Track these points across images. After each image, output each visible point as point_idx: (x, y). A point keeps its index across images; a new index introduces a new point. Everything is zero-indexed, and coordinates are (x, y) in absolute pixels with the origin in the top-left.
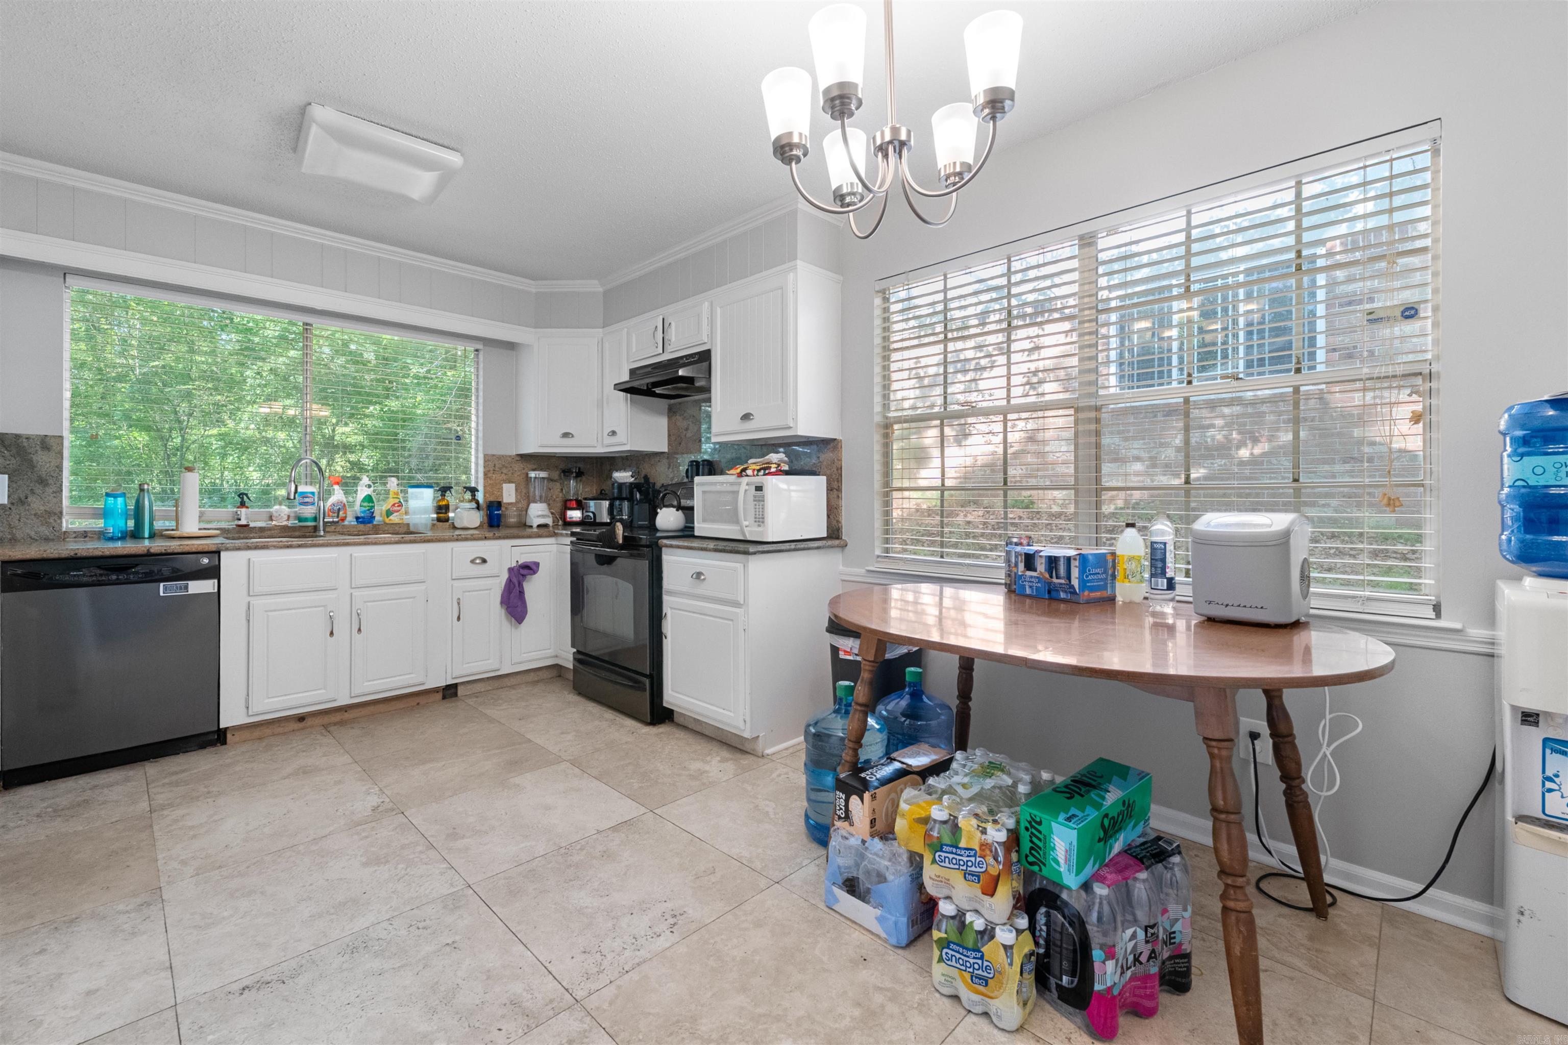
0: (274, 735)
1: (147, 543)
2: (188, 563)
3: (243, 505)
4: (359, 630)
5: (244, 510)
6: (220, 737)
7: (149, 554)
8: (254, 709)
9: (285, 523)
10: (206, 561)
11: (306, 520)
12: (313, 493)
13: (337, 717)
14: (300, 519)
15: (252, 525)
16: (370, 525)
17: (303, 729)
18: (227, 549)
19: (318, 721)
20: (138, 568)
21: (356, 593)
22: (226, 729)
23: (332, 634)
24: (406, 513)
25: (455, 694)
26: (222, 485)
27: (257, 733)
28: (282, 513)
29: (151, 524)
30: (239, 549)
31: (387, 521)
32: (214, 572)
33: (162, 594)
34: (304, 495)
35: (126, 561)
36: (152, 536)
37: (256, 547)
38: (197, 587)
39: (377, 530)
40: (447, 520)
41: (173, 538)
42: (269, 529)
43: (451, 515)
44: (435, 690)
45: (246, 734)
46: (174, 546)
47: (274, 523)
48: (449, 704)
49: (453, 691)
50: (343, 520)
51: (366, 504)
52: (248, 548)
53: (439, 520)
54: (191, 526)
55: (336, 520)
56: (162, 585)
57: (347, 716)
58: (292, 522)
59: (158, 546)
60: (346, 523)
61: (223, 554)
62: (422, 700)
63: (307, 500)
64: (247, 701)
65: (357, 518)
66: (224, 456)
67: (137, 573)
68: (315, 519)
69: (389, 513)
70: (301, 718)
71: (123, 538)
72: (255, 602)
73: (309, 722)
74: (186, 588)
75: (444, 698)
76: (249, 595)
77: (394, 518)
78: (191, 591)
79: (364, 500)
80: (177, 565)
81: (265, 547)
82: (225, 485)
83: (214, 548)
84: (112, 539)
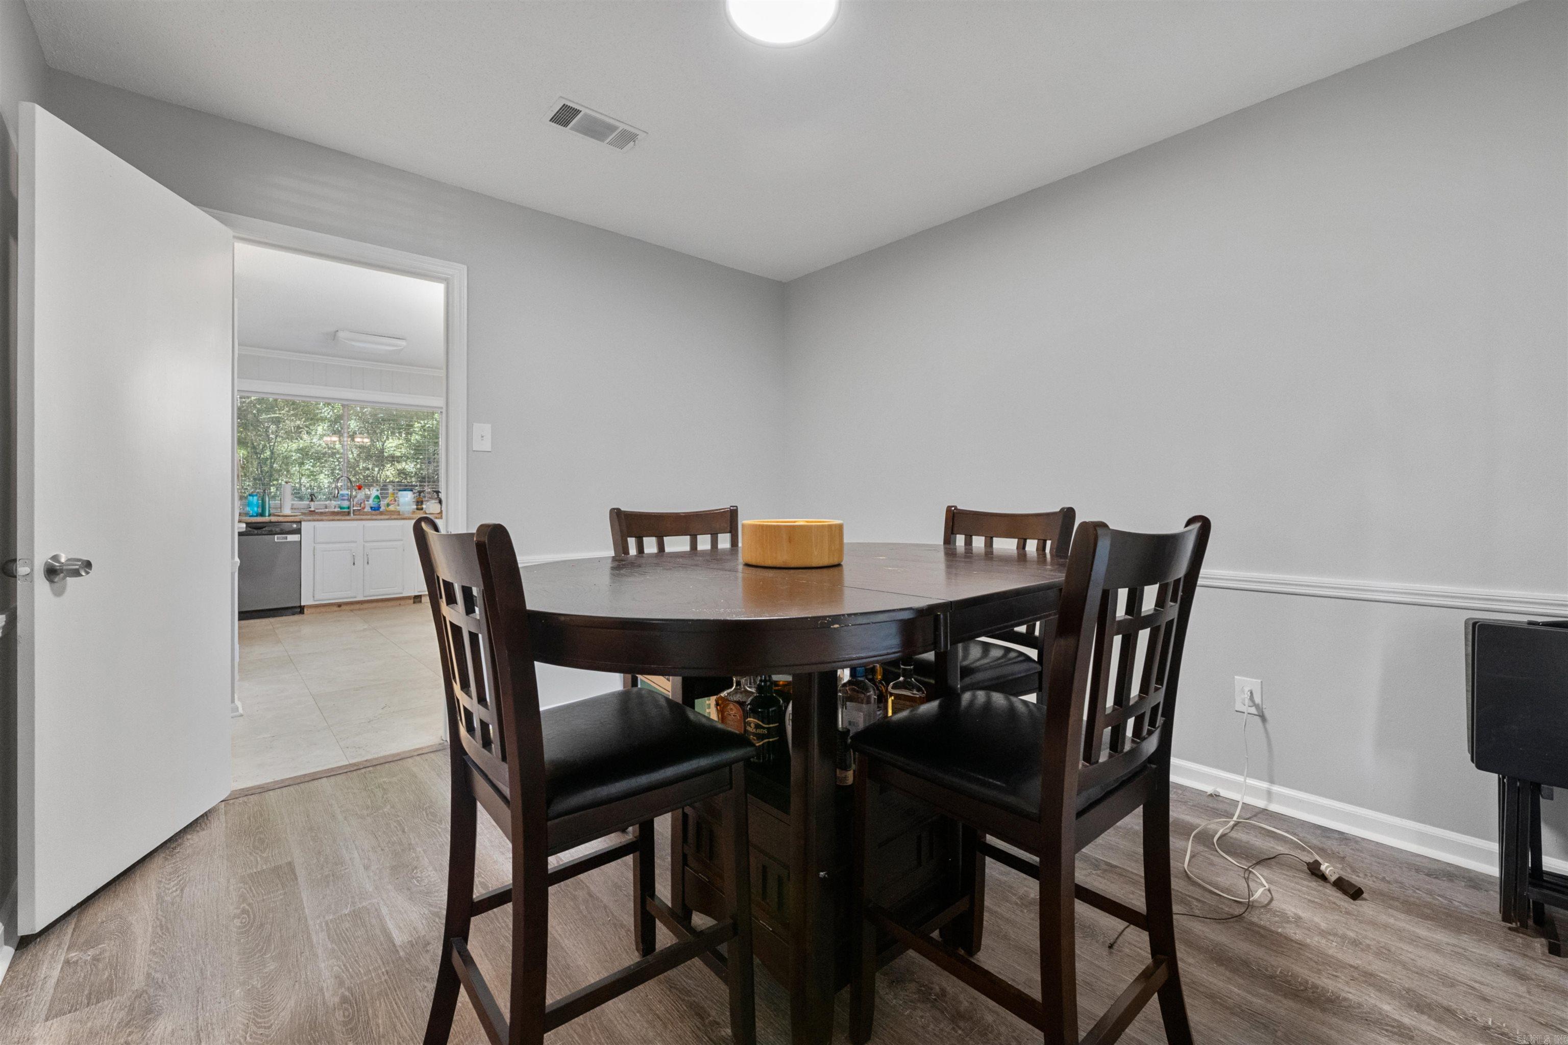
0: (326, 612)
1: (267, 518)
2: (286, 527)
3: (312, 500)
4: (368, 563)
5: (312, 503)
6: (301, 610)
7: (271, 522)
8: (317, 597)
9: (333, 510)
10: (295, 526)
11: (344, 508)
12: (348, 494)
13: (357, 606)
14: (341, 508)
15: (317, 511)
16: (378, 511)
17: (340, 610)
18: (304, 521)
19: (347, 608)
20: (266, 528)
21: (367, 544)
22: (304, 606)
23: (354, 564)
24: (398, 505)
25: (421, 602)
26: (300, 489)
27: (318, 610)
28: (333, 505)
29: (269, 511)
30: (310, 521)
31: (387, 509)
32: (298, 531)
33: (276, 540)
34: (343, 495)
35: (261, 525)
36: (269, 515)
37: (318, 520)
38: (292, 538)
39: (382, 513)
40: (422, 509)
41: (279, 516)
42: (325, 513)
43: (424, 506)
44: (408, 598)
45: (313, 610)
46: (281, 519)
47: (327, 510)
48: (417, 606)
49: (419, 599)
50: (364, 508)
51: (376, 500)
52: (314, 520)
53: (417, 509)
54: (287, 511)
55: (359, 508)
56: (276, 536)
57: (362, 606)
58: (337, 510)
59: (273, 519)
60: (366, 510)
61: (303, 523)
62: (402, 602)
63: (344, 498)
64: (314, 594)
65: (371, 508)
66: (302, 464)
67: (265, 531)
68: (349, 508)
69: (388, 505)
70: (339, 605)
71: (257, 516)
72: (317, 546)
73: (343, 607)
74: (286, 538)
75: (414, 603)
76: (314, 543)
77: (391, 508)
78: (289, 539)
79: (375, 498)
80: (282, 527)
81: (322, 520)
82: (303, 489)
83: (298, 520)
84: (252, 516)
